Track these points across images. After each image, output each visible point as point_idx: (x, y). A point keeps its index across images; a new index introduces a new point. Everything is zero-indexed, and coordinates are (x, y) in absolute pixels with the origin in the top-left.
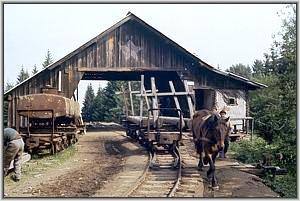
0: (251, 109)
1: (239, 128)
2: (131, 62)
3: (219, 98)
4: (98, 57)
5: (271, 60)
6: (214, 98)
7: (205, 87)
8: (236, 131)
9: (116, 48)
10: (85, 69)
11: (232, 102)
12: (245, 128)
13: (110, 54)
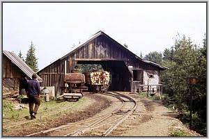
0: (161, 81)
1: (155, 90)
2: (101, 56)
3: (145, 74)
4: (85, 53)
5: (174, 50)
6: (143, 75)
7: (138, 69)
8: (153, 91)
9: (94, 49)
10: (78, 59)
11: (151, 76)
12: (158, 90)
13: (90, 52)
